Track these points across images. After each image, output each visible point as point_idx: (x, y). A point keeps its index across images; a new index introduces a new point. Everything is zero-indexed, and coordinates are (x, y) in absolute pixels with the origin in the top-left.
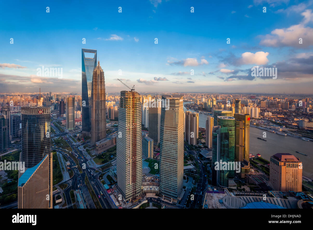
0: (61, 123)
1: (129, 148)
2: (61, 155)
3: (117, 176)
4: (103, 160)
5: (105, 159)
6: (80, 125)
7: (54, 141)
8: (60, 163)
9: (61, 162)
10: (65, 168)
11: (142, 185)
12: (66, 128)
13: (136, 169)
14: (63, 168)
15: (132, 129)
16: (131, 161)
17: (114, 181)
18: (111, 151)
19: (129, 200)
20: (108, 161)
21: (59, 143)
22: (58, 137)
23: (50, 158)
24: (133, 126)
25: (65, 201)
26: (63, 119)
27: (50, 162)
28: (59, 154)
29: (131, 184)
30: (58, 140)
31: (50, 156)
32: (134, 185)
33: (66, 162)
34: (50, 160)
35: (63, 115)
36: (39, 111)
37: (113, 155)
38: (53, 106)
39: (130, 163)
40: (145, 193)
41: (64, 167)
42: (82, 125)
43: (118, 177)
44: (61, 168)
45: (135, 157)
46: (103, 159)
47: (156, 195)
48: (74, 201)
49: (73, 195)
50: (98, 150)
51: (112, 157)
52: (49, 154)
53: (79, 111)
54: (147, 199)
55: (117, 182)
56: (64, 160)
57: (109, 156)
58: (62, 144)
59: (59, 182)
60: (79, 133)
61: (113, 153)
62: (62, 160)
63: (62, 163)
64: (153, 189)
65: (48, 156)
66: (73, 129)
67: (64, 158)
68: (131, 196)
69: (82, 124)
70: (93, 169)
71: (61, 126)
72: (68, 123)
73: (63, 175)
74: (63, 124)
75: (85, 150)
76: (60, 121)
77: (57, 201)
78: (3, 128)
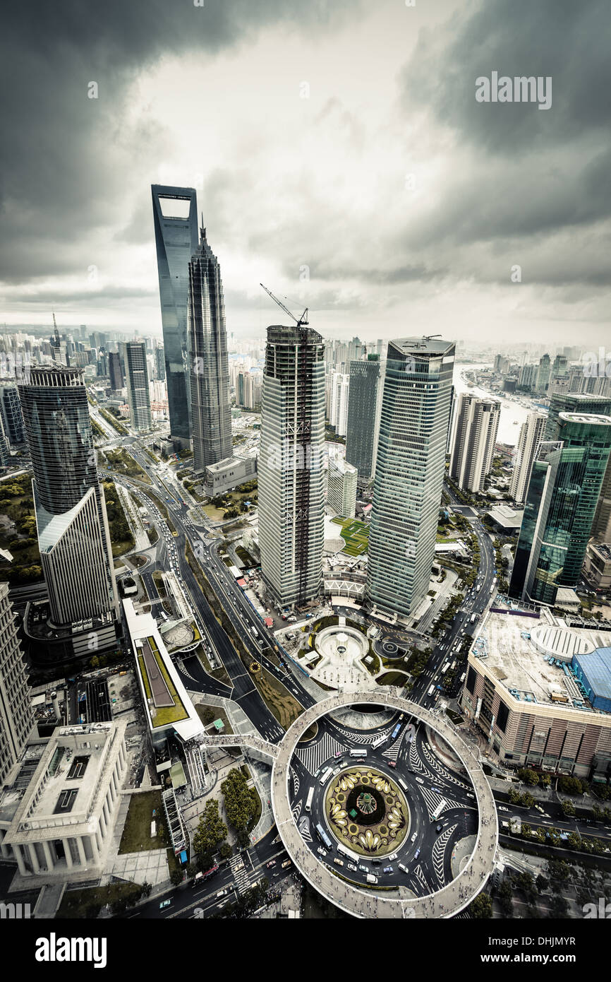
0: (119, 413)
1: (289, 485)
2: (125, 492)
3: (259, 549)
4: (227, 511)
5: (230, 508)
6: (166, 419)
7: (105, 456)
8: (126, 511)
9: (127, 507)
10: (137, 523)
11: (322, 577)
12: (130, 427)
13: (309, 539)
14: (133, 522)
15: (298, 436)
16: (295, 519)
17: (253, 561)
18: (247, 491)
19: (290, 605)
20: (239, 515)
21: (117, 462)
22: (115, 448)
23: (99, 495)
24: (301, 429)
25: (145, 592)
26: (123, 403)
27: (99, 505)
28: (120, 490)
29: (293, 571)
31: (97, 491)
32: (301, 574)
33: (139, 507)
34: (99, 500)
35: (121, 392)
37: (250, 500)
38: (94, 366)
39: (291, 524)
40: (328, 596)
41: (135, 519)
42: (171, 421)
43: (263, 554)
44: (128, 519)
45: (305, 510)
46: (226, 507)
47: (356, 603)
48: (163, 593)
49: (160, 583)
50: (212, 486)
51: (248, 504)
52: (95, 486)
53: (160, 381)
54: (334, 607)
55: (260, 565)
56: (133, 504)
57: (240, 502)
58: (125, 465)
59: (129, 550)
60: (165, 440)
61: (251, 495)
62: (129, 502)
63: (129, 511)
64: (349, 589)
65: (92, 490)
66: (148, 428)
67: (134, 498)
68: (293, 599)
69: (168, 417)
70: (202, 529)
71: (119, 419)
72: (136, 414)
73: (135, 536)
74: (122, 415)
75: (182, 483)
76: (115, 407)
77: (128, 590)
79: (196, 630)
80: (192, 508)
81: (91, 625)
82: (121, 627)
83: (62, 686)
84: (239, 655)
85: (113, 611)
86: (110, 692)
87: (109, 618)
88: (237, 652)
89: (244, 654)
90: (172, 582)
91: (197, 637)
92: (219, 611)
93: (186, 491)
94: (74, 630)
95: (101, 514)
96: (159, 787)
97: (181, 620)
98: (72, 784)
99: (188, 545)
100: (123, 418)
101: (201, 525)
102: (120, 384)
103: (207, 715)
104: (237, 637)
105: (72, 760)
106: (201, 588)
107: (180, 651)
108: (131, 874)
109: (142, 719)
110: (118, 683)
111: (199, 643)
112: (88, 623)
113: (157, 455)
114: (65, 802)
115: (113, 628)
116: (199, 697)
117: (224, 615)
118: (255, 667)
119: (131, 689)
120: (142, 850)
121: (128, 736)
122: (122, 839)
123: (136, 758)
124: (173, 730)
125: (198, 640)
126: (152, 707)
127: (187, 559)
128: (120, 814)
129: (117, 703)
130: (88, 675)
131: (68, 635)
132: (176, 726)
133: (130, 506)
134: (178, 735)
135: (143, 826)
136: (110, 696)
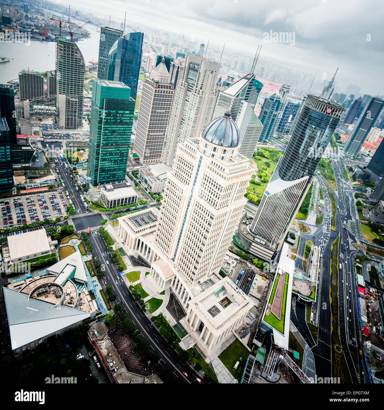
0: (339, 138)
4: (378, 238)
8: (312, 196)
9: (314, 195)
10: (315, 207)
12: (342, 149)
14: (313, 205)
21: (323, 166)
23: (309, 182)
25: (298, 247)
26: (346, 133)
28: (316, 183)
31: (310, 179)
33: (320, 199)
34: (307, 184)
36: (328, 108)
41: (315, 204)
44: (311, 202)
46: (379, 235)
48: (307, 256)
49: (309, 250)
52: (310, 177)
56: (318, 195)
58: (326, 171)
59: (302, 219)
60: (361, 168)
62: (317, 193)
63: (314, 197)
66: (353, 155)
67: (321, 192)
69: (372, 155)
70: (353, 238)
71: (337, 142)
72: (350, 144)
73: (309, 213)
74: (341, 140)
75: (356, 201)
76: (339, 134)
77: (289, 239)
78: (274, 113)
79: (314, 292)
80: (353, 220)
81: (264, 243)
82: (276, 256)
83: (237, 260)
84: (331, 331)
85: (278, 245)
86: (254, 282)
87: (274, 246)
88: (332, 328)
89: (335, 333)
90: (316, 254)
91: (312, 297)
92: (334, 294)
93: (356, 207)
94: (256, 239)
95: (303, 192)
96: (250, 350)
97: (308, 279)
98: (220, 307)
99: (338, 240)
100: (341, 143)
101: (354, 235)
102: (350, 121)
103: (293, 343)
104: (337, 319)
105: (225, 296)
106: (331, 271)
107: (299, 295)
108: (218, 372)
109: (260, 309)
110: (259, 281)
111: (311, 300)
112: (264, 241)
113: (350, 175)
114: (213, 311)
115: (273, 253)
116: (295, 330)
117: (336, 298)
118: (338, 349)
119: (263, 290)
120: (227, 368)
121: (251, 310)
122: (222, 353)
123: (247, 324)
124: (271, 331)
125: (312, 299)
126: (269, 309)
127: (332, 248)
128: (227, 341)
129: (253, 291)
130: (249, 265)
131: (252, 239)
132: (274, 331)
133: (316, 196)
134: (273, 336)
135: (233, 358)
136: (253, 284)
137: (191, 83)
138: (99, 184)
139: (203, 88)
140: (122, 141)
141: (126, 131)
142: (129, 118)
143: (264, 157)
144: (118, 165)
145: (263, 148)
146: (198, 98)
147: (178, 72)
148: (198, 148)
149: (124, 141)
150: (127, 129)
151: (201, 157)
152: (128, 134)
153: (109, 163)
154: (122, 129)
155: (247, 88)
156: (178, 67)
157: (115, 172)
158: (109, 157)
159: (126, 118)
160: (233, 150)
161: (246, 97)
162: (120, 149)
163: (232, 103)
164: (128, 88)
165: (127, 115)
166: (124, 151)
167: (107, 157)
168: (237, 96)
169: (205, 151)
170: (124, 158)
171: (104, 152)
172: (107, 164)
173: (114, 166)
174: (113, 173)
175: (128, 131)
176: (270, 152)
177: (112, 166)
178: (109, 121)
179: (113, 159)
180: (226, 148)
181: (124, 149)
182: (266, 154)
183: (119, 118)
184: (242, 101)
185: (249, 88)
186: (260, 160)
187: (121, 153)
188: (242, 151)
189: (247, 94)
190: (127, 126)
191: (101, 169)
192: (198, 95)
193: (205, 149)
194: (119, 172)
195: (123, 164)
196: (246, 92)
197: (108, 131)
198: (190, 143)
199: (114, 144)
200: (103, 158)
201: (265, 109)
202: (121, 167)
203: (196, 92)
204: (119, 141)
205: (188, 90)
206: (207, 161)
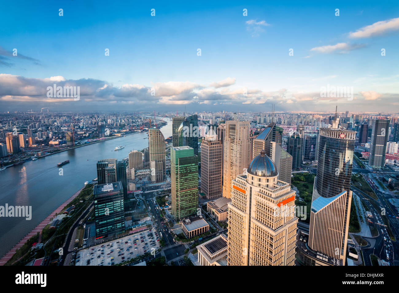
0: (361, 155)
2: (358, 198)
9: (358, 207)
10: (364, 219)
12: (367, 164)
14: (361, 217)
21: (355, 181)
22: (355, 173)
23: (348, 196)
25: (363, 261)
26: (365, 151)
27: (348, 201)
30: (354, 177)
31: (348, 193)
33: (366, 211)
34: (348, 198)
35: (364, 145)
36: (341, 134)
41: (363, 216)
52: (347, 191)
56: (362, 207)
58: (360, 184)
59: (355, 232)
60: (393, 177)
66: (380, 168)
67: (364, 204)
71: (360, 159)
73: (361, 226)
76: (359, 152)
78: (297, 146)
81: (327, 260)
85: (342, 262)
87: (338, 263)
94: (318, 257)
95: (347, 206)
102: (365, 141)
112: (326, 258)
131: (314, 257)
133: (360, 208)
137: (232, 137)
138: (180, 220)
139: (241, 140)
140: (193, 185)
141: (194, 178)
142: (195, 168)
143: (300, 180)
144: (192, 203)
145: (298, 174)
146: (239, 146)
147: (222, 132)
148: (247, 181)
149: (194, 185)
150: (195, 176)
151: (251, 188)
152: (196, 179)
153: (185, 202)
154: (192, 176)
155: (272, 133)
156: (222, 130)
157: (190, 209)
158: (185, 198)
159: (193, 169)
160: (274, 179)
161: (273, 139)
162: (192, 191)
163: (264, 145)
164: (192, 148)
165: (194, 167)
166: (195, 192)
167: (184, 198)
168: (267, 140)
169: (252, 183)
170: (196, 197)
171: (181, 195)
172: (184, 203)
173: (190, 204)
174: (189, 209)
175: (196, 177)
176: (304, 176)
177: (188, 204)
178: (183, 172)
179: (188, 199)
180: (268, 178)
181: (195, 190)
182: (302, 178)
183: (189, 169)
184: (271, 142)
185: (273, 133)
186: (298, 183)
187: (193, 194)
188: (281, 179)
189: (273, 137)
190: (195, 174)
191: (180, 208)
192: (239, 144)
193: (252, 181)
194: (193, 208)
195: (195, 202)
196: (272, 136)
197: (182, 180)
198: (240, 178)
199: (188, 188)
200: (181, 199)
201: (290, 145)
202: (194, 205)
203: (237, 143)
204: (190, 186)
205: (231, 143)
206: (256, 190)
